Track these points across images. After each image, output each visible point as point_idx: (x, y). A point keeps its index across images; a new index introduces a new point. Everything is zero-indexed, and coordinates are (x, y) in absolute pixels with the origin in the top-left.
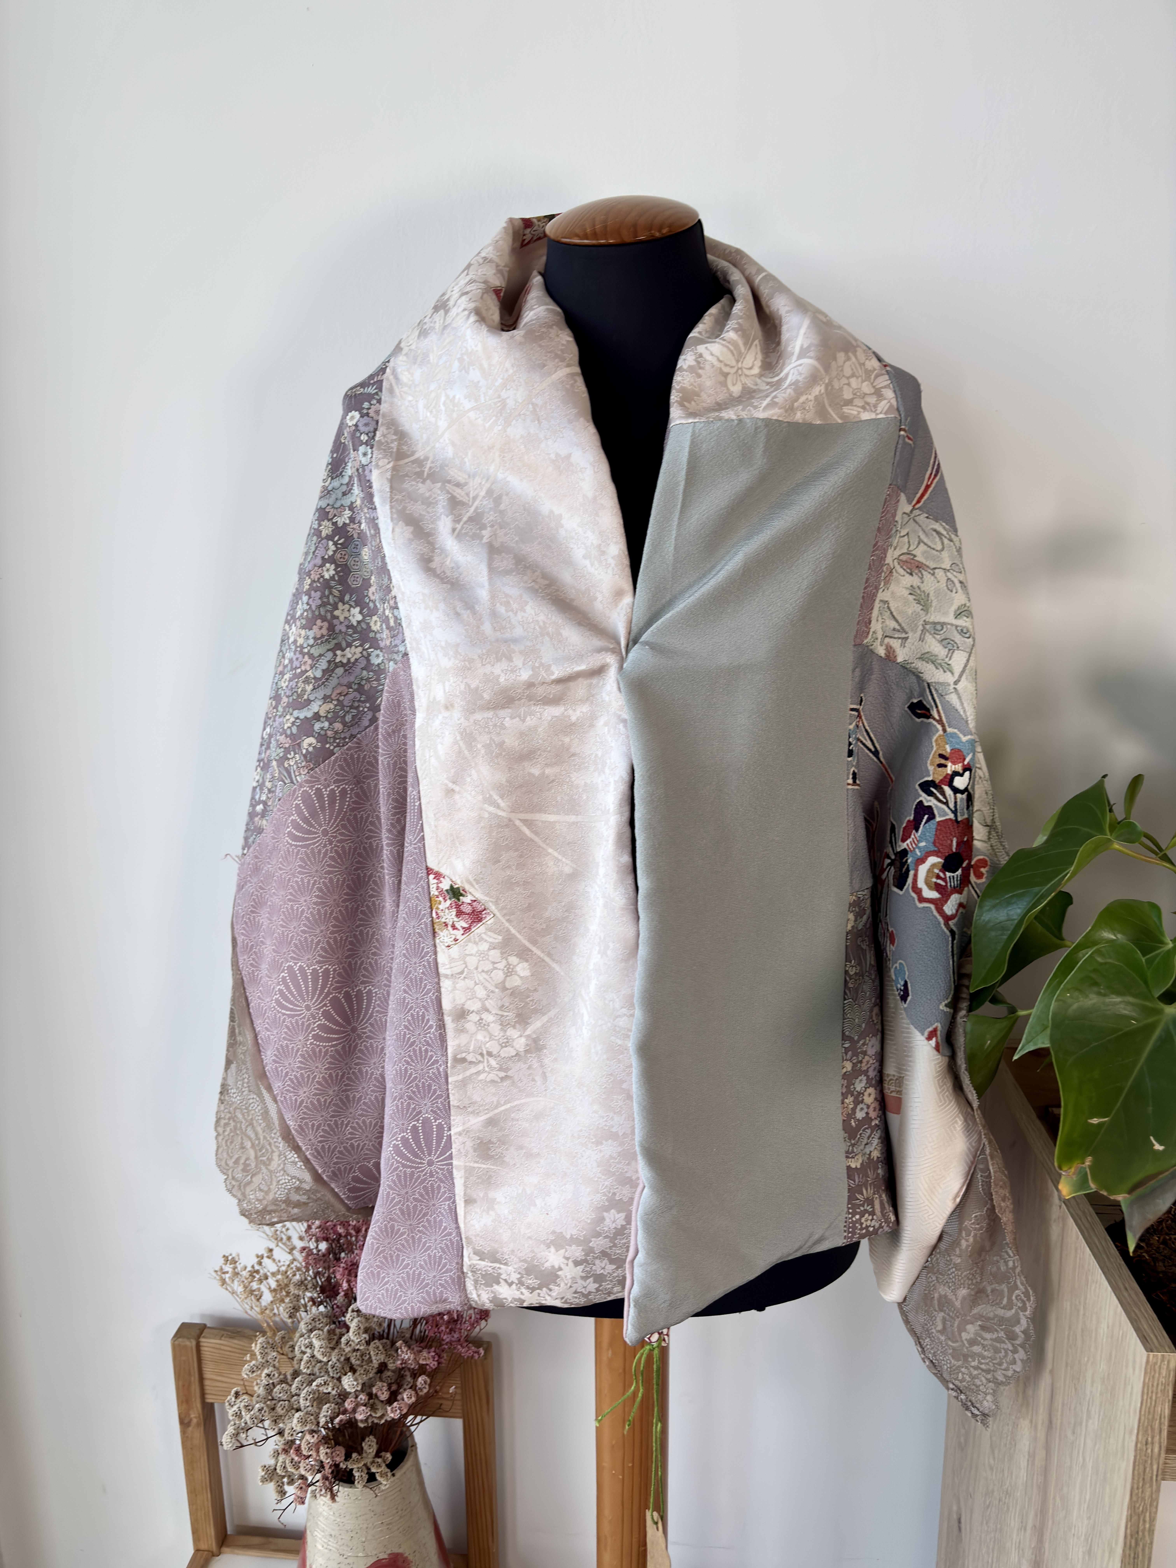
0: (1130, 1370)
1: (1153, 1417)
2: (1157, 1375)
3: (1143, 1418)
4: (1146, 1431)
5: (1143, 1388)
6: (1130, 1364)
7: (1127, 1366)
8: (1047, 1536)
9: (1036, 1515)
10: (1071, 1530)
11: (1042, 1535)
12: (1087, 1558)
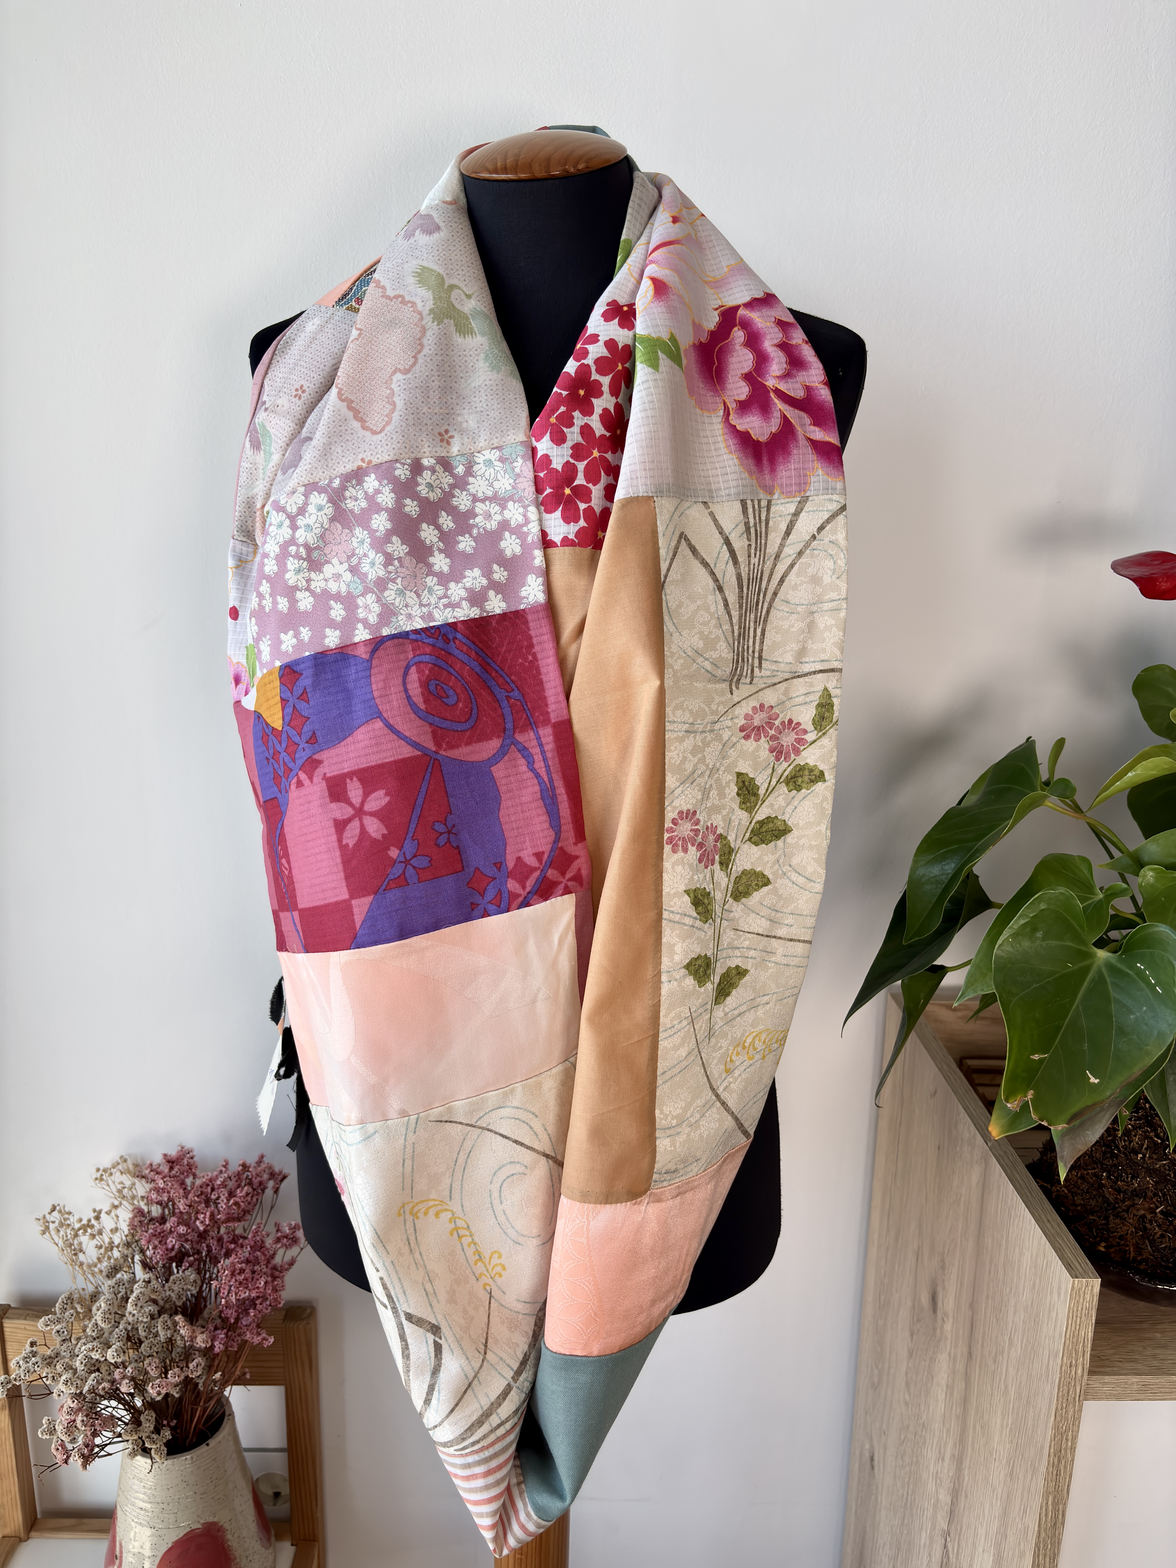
0: (1055, 1296)
1: (1078, 1340)
2: (1081, 1300)
3: (1068, 1342)
4: (1071, 1354)
5: (1069, 1312)
6: (1055, 1290)
7: (1051, 1293)
8: (966, 1463)
9: (955, 1445)
10: (992, 1455)
11: (961, 1463)
12: (1009, 1480)
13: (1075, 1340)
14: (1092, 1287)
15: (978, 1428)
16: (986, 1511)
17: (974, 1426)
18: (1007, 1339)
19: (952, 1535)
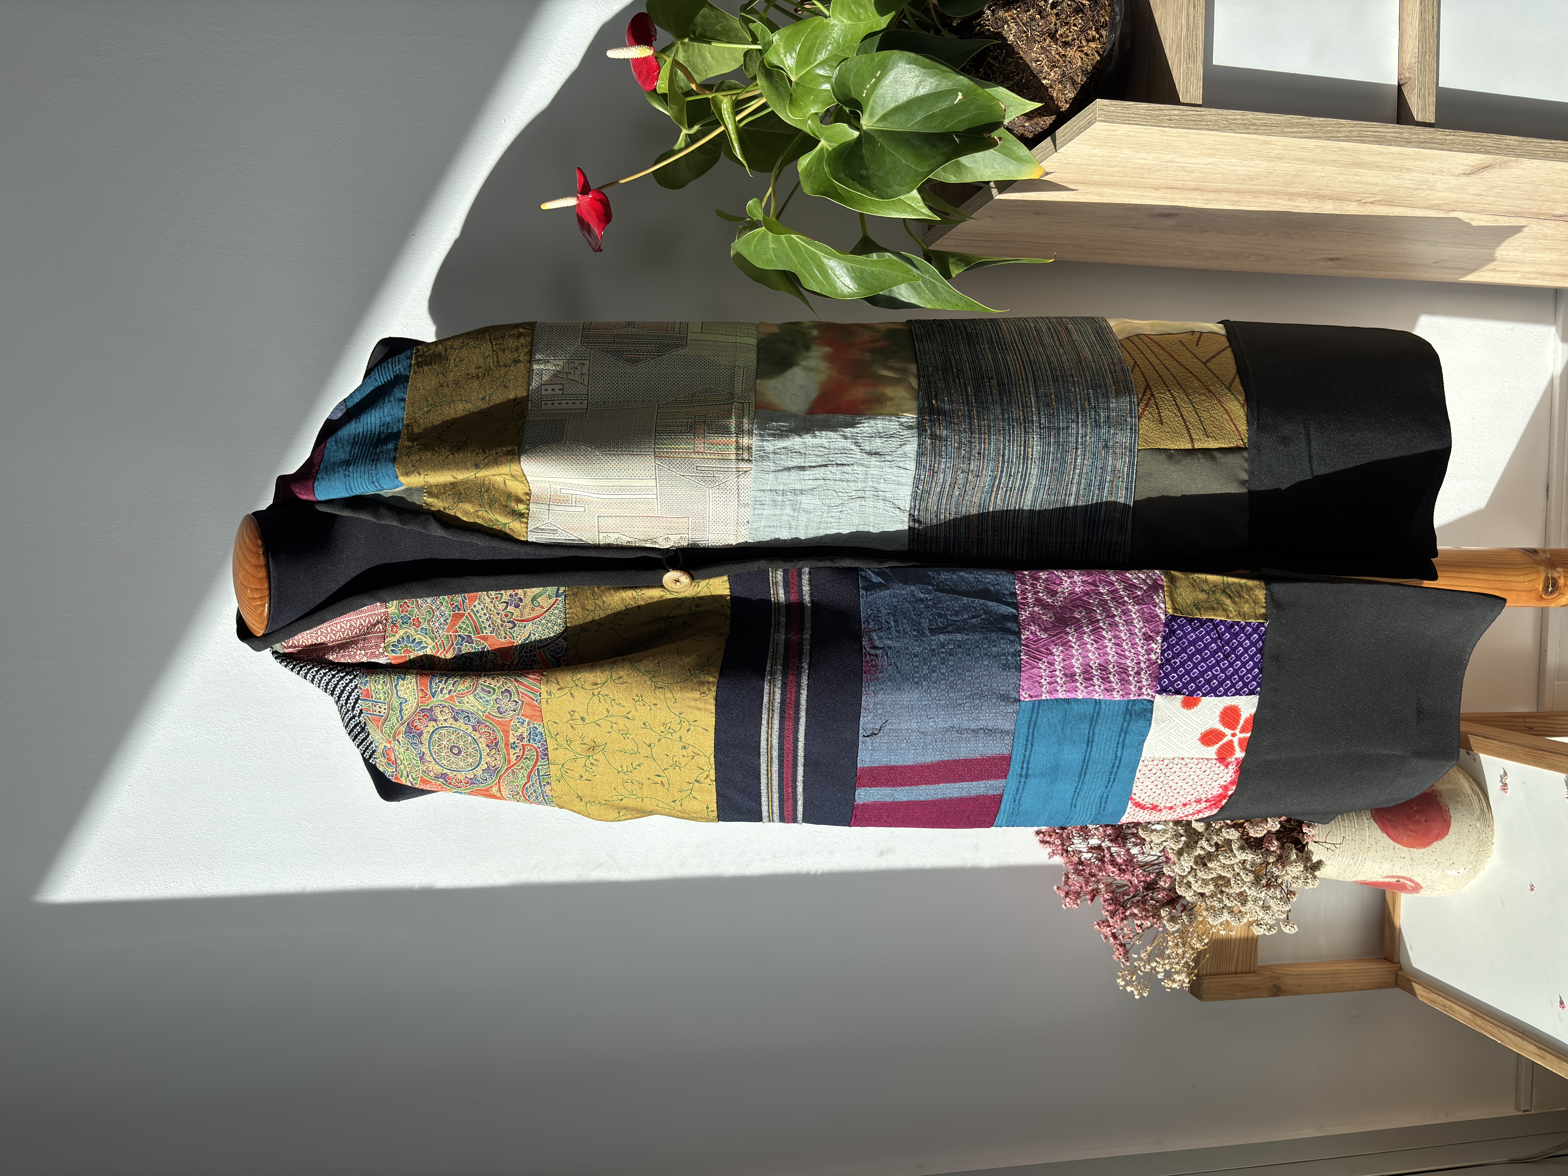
0: (1117, 133)
1: (1148, 115)
2: (1115, 114)
3: (1150, 123)
4: (1160, 120)
5: (1125, 124)
6: (1111, 133)
7: (1116, 136)
8: (1290, 190)
9: (1280, 199)
10: (1271, 173)
11: (1292, 193)
12: (1285, 160)
13: (1149, 118)
14: (1104, 106)
15: (1255, 182)
16: (1323, 174)
17: (1255, 185)
18: (1169, 164)
19: (1359, 199)
